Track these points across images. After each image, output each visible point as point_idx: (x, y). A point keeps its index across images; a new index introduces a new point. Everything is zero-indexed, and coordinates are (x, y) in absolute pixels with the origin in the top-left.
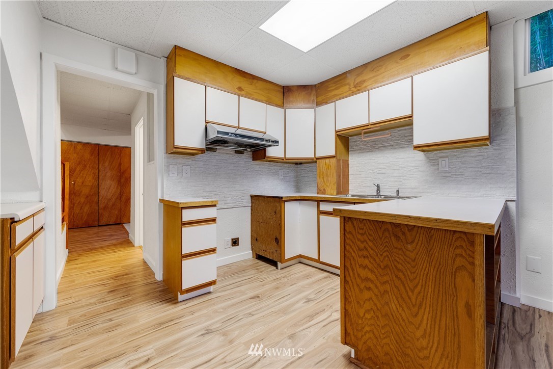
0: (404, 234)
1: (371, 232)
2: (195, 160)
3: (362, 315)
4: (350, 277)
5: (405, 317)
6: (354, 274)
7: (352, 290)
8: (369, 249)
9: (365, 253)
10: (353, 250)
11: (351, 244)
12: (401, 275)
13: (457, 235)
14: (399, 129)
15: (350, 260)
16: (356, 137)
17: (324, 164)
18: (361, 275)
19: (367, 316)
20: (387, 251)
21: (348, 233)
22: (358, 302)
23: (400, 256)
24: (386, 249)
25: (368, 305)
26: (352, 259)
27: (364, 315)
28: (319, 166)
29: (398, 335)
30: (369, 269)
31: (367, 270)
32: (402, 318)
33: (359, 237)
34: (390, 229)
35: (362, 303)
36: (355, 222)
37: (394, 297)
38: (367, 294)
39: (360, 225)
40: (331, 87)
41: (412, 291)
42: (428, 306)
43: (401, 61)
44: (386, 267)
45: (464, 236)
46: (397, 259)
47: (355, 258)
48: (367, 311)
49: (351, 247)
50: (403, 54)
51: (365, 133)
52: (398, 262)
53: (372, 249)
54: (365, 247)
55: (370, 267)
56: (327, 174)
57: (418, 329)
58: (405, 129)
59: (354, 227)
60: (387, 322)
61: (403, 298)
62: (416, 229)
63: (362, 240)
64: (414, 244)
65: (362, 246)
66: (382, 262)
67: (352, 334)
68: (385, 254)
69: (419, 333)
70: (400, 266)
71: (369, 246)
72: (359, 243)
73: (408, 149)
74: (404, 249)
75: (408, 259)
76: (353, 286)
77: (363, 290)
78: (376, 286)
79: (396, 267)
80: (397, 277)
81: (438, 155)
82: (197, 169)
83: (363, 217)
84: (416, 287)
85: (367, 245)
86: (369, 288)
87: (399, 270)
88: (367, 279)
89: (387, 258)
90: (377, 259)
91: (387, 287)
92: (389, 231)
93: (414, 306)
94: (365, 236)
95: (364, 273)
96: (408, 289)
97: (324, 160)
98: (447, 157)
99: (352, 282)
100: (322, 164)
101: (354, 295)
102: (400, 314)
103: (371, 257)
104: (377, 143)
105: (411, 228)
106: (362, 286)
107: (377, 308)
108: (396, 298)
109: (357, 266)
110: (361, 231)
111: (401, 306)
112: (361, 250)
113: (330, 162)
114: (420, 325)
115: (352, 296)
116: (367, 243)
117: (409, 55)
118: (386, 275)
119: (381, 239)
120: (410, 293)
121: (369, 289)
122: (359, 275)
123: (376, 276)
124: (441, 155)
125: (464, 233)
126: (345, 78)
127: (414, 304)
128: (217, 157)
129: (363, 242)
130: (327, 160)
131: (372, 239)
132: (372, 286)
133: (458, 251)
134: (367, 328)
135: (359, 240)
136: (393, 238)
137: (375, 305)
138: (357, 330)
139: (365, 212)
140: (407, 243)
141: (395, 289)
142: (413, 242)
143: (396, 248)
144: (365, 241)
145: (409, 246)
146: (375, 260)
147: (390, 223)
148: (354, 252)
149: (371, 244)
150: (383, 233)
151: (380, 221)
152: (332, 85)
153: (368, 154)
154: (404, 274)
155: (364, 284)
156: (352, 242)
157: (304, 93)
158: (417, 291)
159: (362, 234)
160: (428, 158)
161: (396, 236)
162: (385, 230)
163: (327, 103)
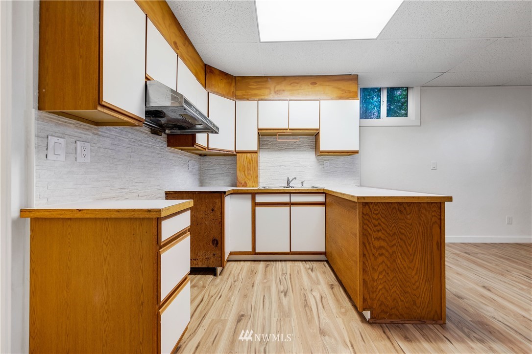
0: (405, 209)
1: (383, 212)
2: (97, 134)
3: (376, 278)
4: (367, 250)
5: (405, 265)
6: (370, 247)
7: (369, 260)
8: (382, 224)
9: (379, 228)
10: (369, 228)
11: (368, 223)
12: (403, 237)
13: (433, 205)
14: (300, 137)
15: (367, 236)
16: (265, 137)
17: (245, 158)
18: (376, 246)
19: (381, 277)
20: (394, 222)
21: (365, 215)
22: (374, 269)
23: (403, 224)
24: (394, 221)
25: (381, 269)
26: (368, 235)
27: (378, 277)
28: (239, 160)
29: (401, 281)
30: (382, 239)
31: (380, 240)
32: (404, 267)
33: (374, 216)
34: (397, 207)
35: (376, 268)
36: (371, 206)
37: (399, 254)
38: (380, 259)
39: (375, 207)
40: (253, 85)
41: (410, 246)
42: (419, 251)
43: (311, 86)
44: (395, 233)
45: (435, 205)
46: (401, 227)
47: (371, 234)
48: (381, 273)
49: (368, 226)
50: (313, 81)
51: (279, 135)
52: (402, 229)
53: (384, 223)
54: (379, 224)
55: (382, 237)
56: (248, 168)
57: (413, 270)
58: (303, 138)
59: (370, 209)
60: (394, 275)
61: (405, 253)
62: (412, 204)
63: (377, 218)
64: (411, 214)
65: (376, 223)
66: (391, 231)
67: (368, 298)
68: (393, 225)
69: (413, 273)
70: (403, 231)
71: (382, 222)
72: (374, 221)
73: (305, 152)
74: (405, 219)
75: (407, 225)
76: (369, 256)
77: (377, 257)
78: (387, 251)
79: (400, 232)
80: (401, 239)
81: (324, 159)
82: (102, 150)
83: (377, 201)
84: (412, 242)
85: (380, 221)
86: (382, 253)
87: (403, 234)
88: (381, 247)
89: (394, 228)
90: (388, 230)
91: (395, 248)
92: (396, 209)
93: (411, 255)
94: (379, 215)
95: (377, 244)
96: (407, 245)
97: (245, 155)
98: (328, 160)
99: (369, 254)
100: (243, 158)
101: (370, 264)
102: (403, 265)
103: (384, 229)
104: (283, 145)
105: (409, 204)
106: (377, 254)
107: (388, 267)
108: (401, 254)
109: (373, 239)
110: (375, 212)
111: (404, 259)
112: (375, 226)
113: (252, 157)
114: (414, 267)
115: (369, 265)
116: (380, 220)
117: (316, 84)
118: (394, 240)
119: (390, 215)
120: (409, 248)
121: (381, 255)
122: (374, 247)
123: (387, 242)
124: (325, 159)
125: (436, 203)
126: (267, 81)
127: (411, 253)
128: (130, 135)
129: (378, 220)
130: (249, 155)
131: (384, 216)
132: (384, 251)
133: (433, 214)
134: (380, 287)
135: (374, 219)
136: (398, 213)
137: (387, 265)
138: (373, 292)
139: (384, 197)
140: (407, 214)
141: (400, 248)
142: (410, 213)
143: (400, 219)
144: (379, 218)
145: (408, 216)
146: (386, 231)
147: (397, 203)
148: (370, 229)
149: (383, 220)
150: (392, 210)
151: (390, 203)
152: (253, 83)
153: (277, 152)
154: (405, 236)
155: (378, 252)
156: (369, 221)
157: (225, 81)
158: (412, 244)
159: (377, 214)
160: (318, 160)
161: (401, 212)
162: (393, 208)
163: (248, 100)
